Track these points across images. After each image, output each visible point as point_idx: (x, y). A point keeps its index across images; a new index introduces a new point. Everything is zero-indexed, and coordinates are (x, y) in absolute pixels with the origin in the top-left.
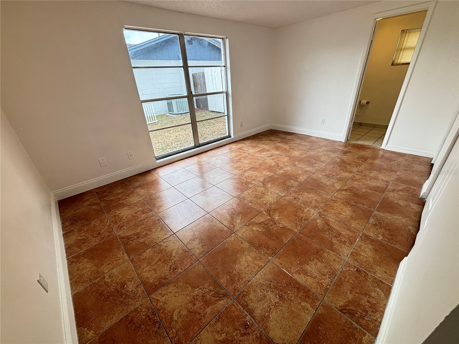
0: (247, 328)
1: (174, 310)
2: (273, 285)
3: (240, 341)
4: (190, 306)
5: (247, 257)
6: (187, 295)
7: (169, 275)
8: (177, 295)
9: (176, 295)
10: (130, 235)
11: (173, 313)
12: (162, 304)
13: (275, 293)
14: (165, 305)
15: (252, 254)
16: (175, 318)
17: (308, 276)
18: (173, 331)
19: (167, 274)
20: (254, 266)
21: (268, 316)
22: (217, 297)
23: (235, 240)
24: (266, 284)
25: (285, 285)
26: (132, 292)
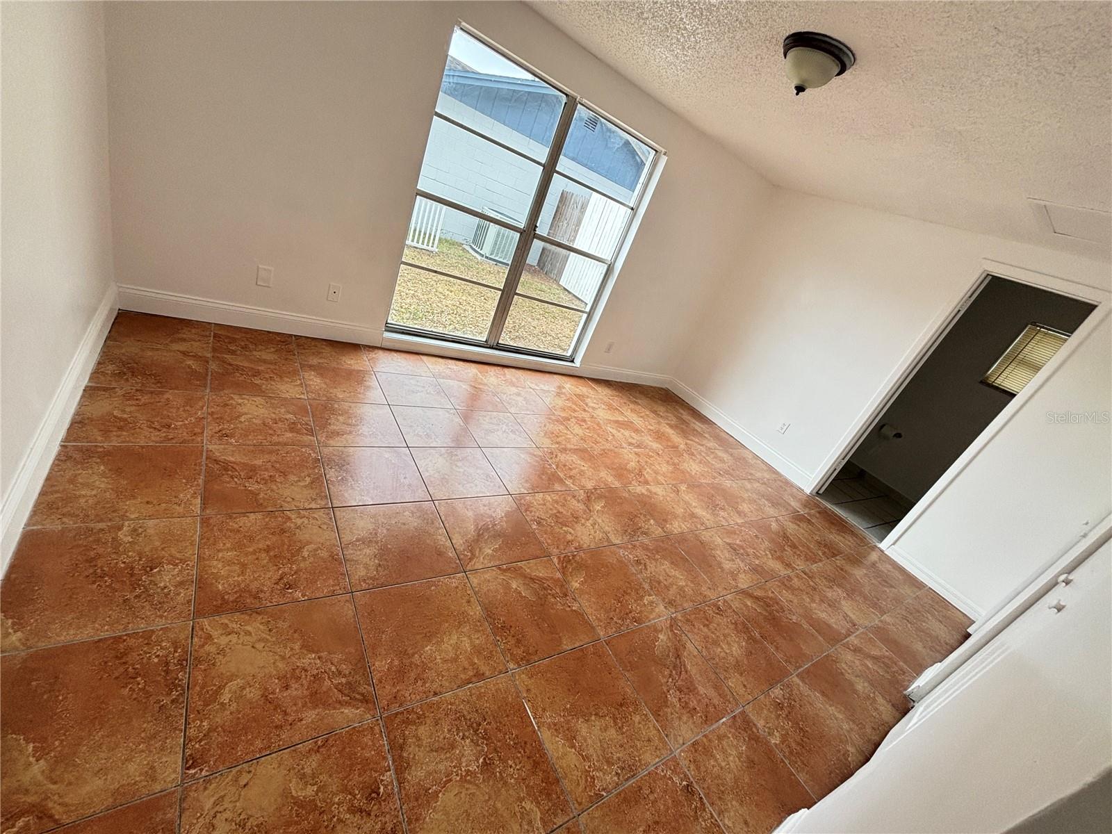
0: (372, 799)
1: (232, 677)
2: (485, 730)
3: (340, 820)
4: (275, 685)
5: (463, 639)
6: (283, 658)
7: (268, 594)
8: (260, 646)
9: (257, 646)
10: (234, 463)
11: (227, 683)
12: (213, 649)
13: (479, 748)
14: (220, 656)
15: (478, 638)
16: (226, 697)
17: (573, 746)
18: (204, 724)
19: (265, 589)
20: (467, 666)
21: (436, 793)
22: (346, 695)
23: (457, 587)
24: (470, 719)
25: (512, 743)
26: (162, 590)
